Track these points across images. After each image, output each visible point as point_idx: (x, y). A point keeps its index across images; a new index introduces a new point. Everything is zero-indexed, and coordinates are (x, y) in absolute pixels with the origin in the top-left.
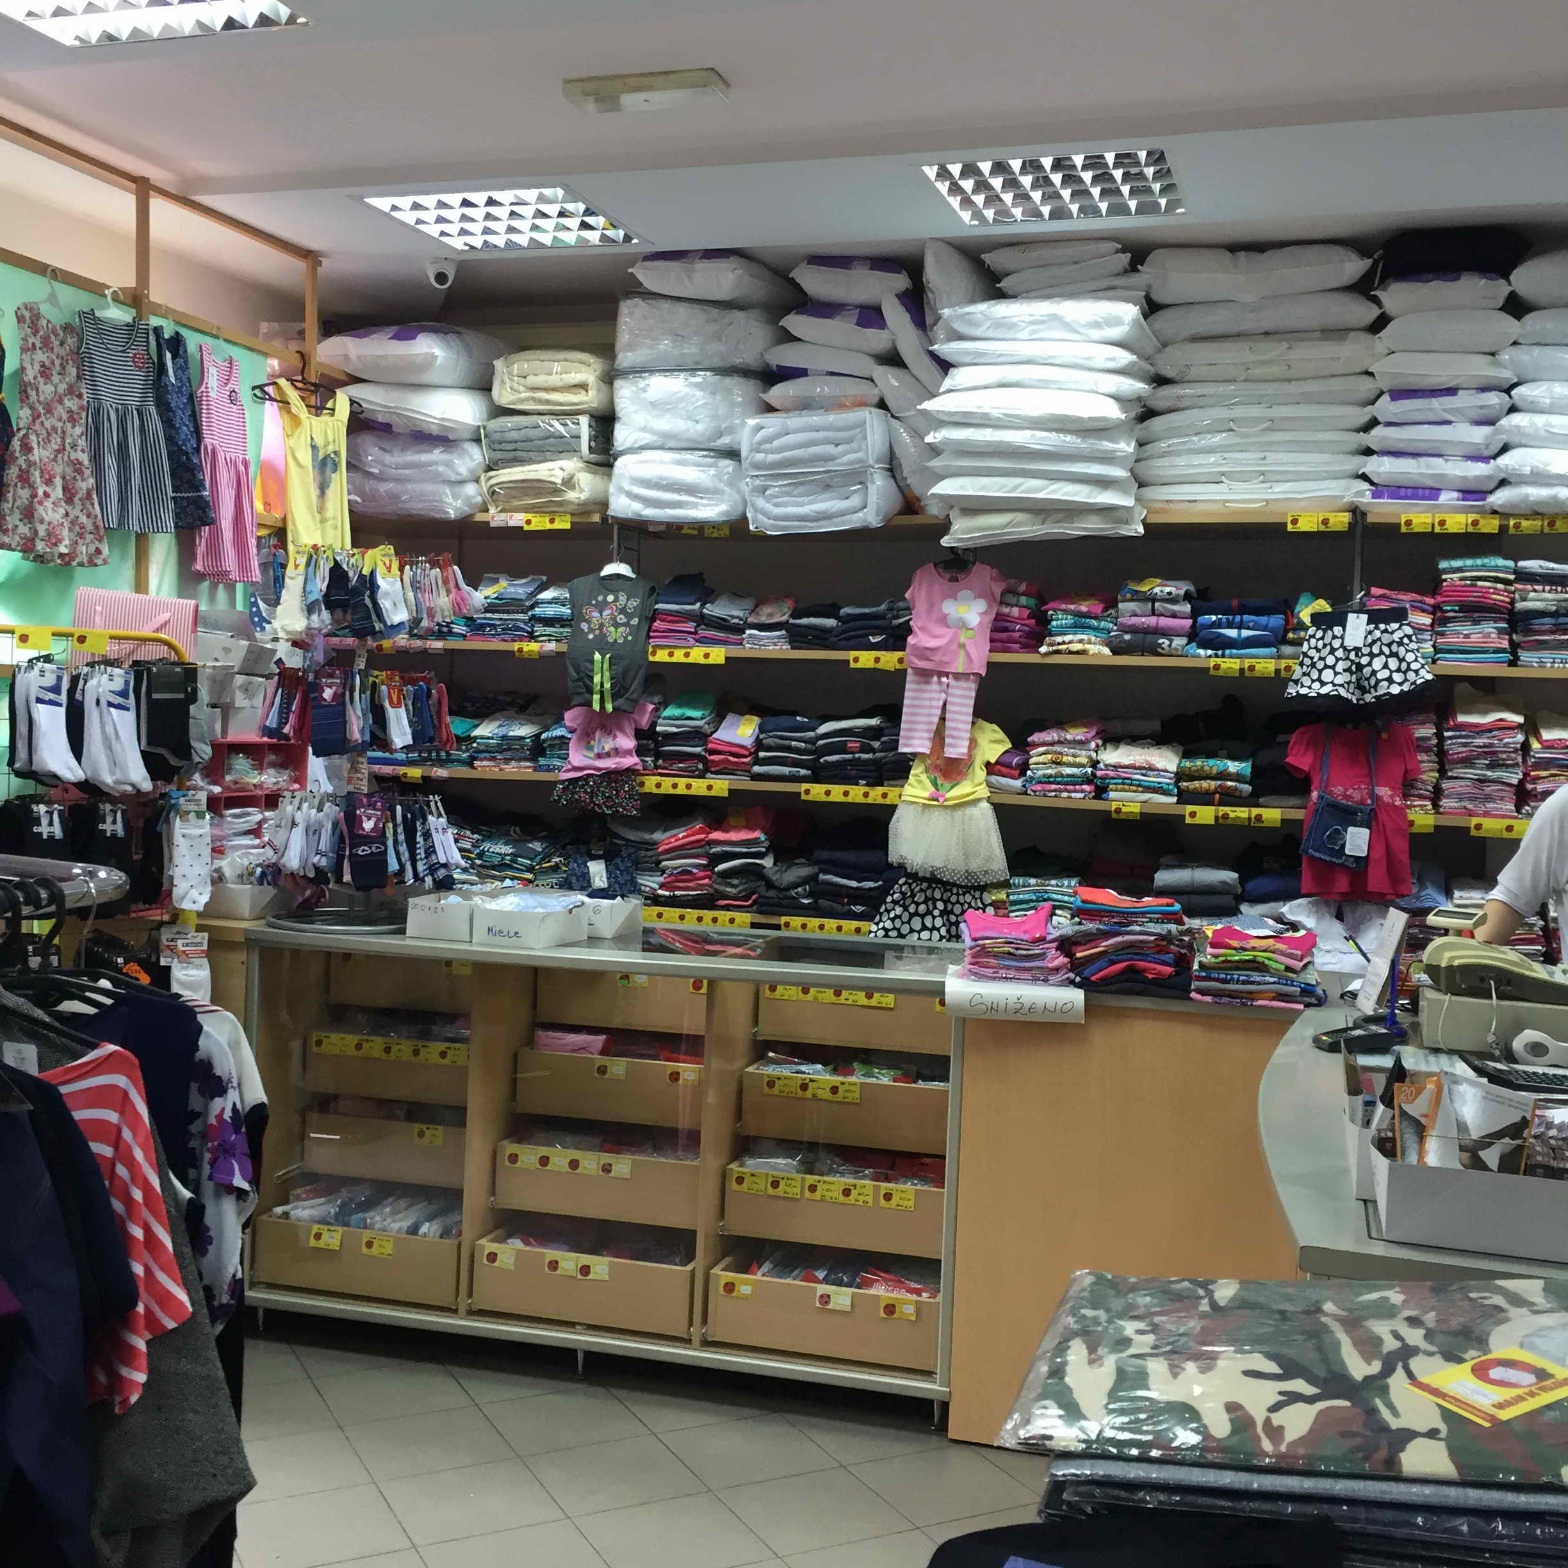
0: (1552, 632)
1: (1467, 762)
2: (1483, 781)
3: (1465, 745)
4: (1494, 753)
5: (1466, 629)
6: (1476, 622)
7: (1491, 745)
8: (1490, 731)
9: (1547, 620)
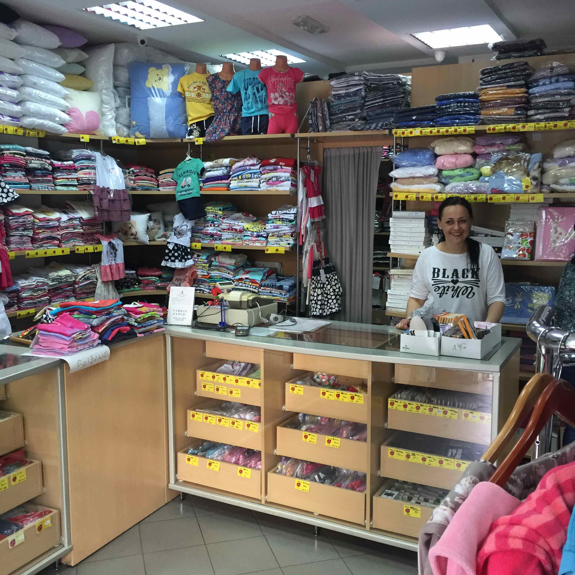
0: (41, 176)
1: (17, 229)
2: (22, 236)
3: (16, 222)
4: (25, 225)
5: (13, 174)
6: (16, 172)
7: (24, 221)
8: (23, 216)
9: (39, 171)
